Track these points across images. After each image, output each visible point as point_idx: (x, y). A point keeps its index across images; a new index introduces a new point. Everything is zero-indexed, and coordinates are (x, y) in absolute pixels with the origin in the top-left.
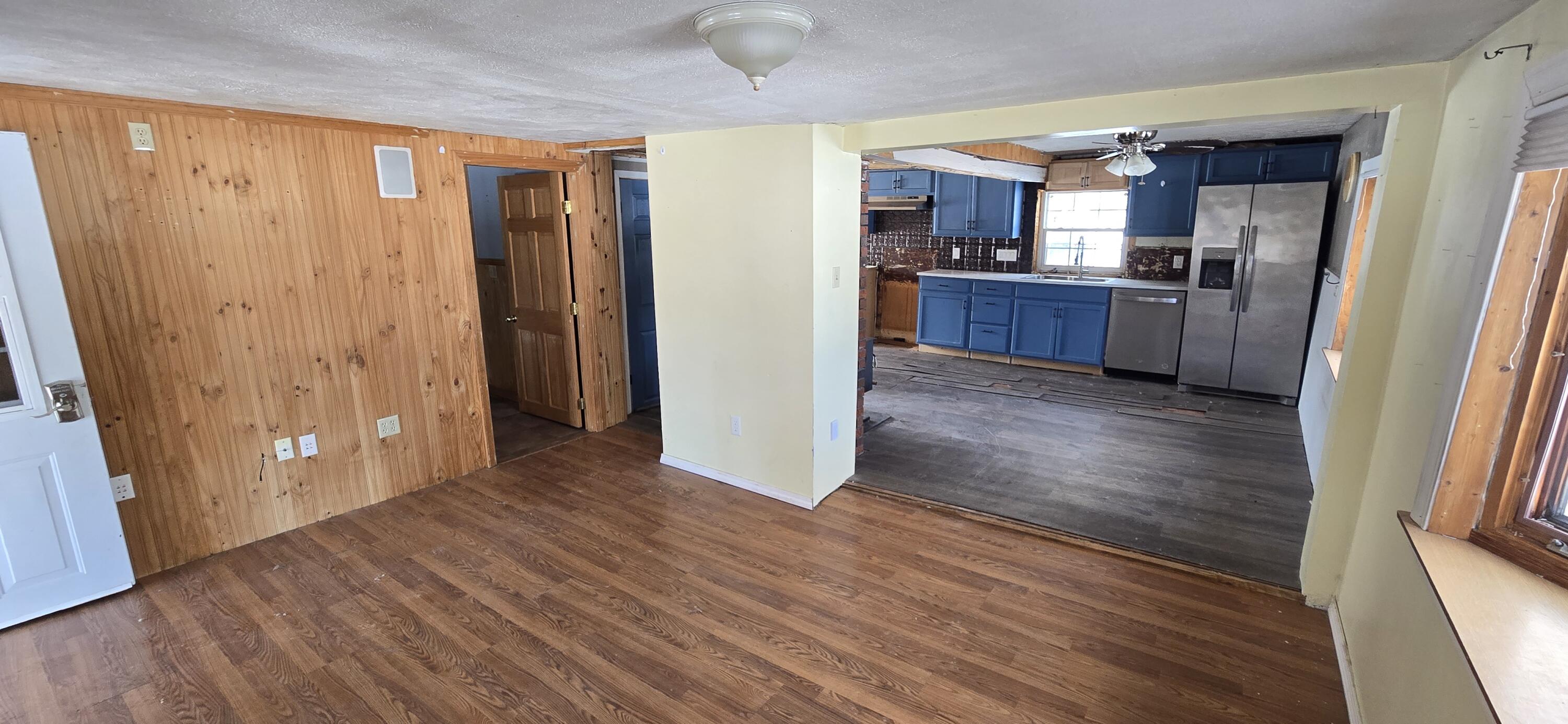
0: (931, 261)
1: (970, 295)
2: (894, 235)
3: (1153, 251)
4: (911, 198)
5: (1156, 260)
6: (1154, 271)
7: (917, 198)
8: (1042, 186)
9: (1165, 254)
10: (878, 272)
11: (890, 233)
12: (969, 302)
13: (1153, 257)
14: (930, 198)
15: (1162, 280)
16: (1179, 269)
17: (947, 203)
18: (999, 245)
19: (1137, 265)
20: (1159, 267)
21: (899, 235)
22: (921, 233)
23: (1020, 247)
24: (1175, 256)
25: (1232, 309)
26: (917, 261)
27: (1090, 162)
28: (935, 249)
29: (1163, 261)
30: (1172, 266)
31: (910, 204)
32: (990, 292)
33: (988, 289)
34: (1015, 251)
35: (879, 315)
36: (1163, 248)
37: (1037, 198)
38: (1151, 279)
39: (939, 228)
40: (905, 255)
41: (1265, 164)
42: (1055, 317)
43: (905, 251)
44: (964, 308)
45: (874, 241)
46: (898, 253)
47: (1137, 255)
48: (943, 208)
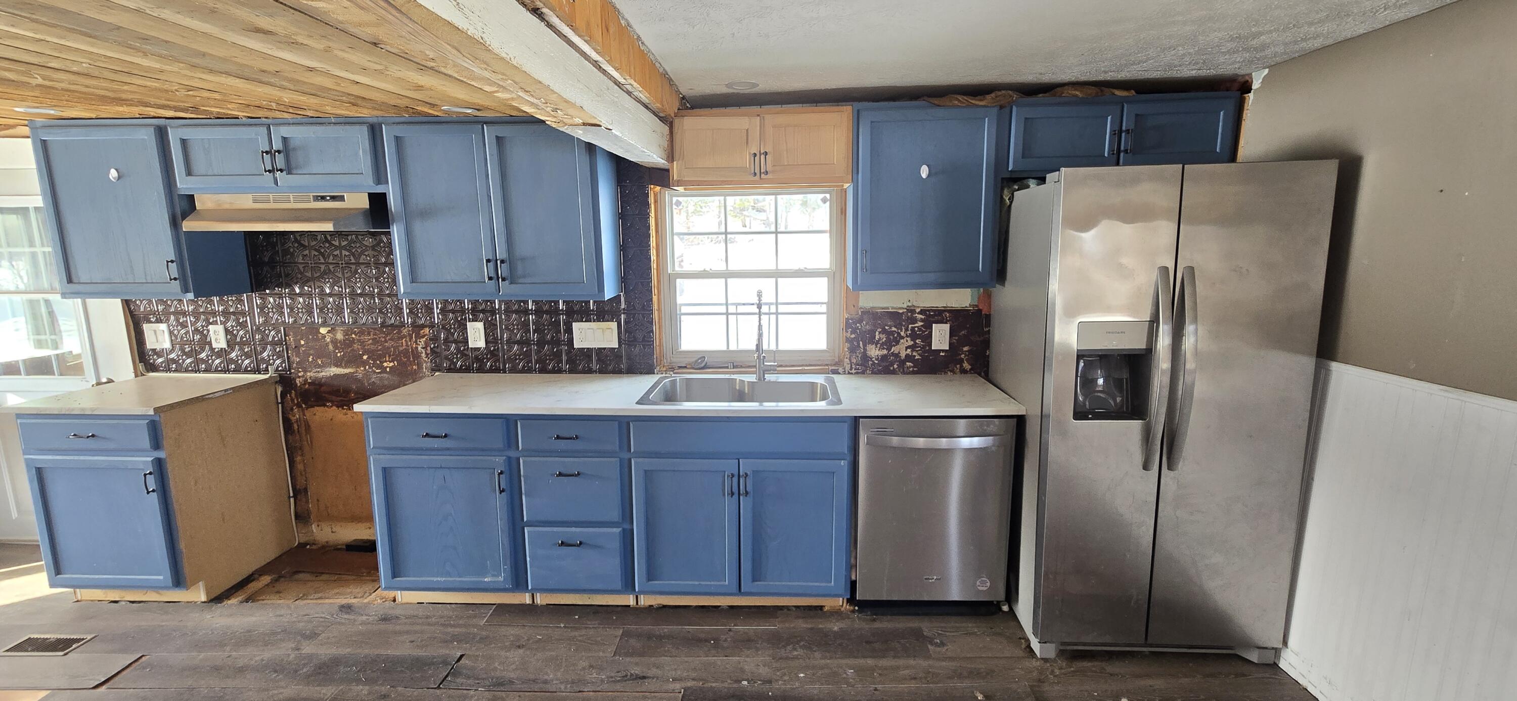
0: (417, 355)
1: (513, 454)
2: (310, 295)
3: (894, 316)
4: (323, 198)
5: (899, 334)
6: (897, 355)
7: (342, 198)
8: (661, 177)
9: (914, 321)
10: (279, 390)
11: (297, 291)
12: (512, 471)
13: (894, 329)
14: (378, 201)
15: (914, 373)
16: (943, 351)
17: (425, 214)
18: (575, 312)
19: (865, 346)
20: (907, 348)
21: (322, 295)
22: (381, 290)
23: (623, 317)
24: (934, 325)
25: (1146, 467)
26: (381, 357)
27: (767, 117)
28: (423, 326)
29: (913, 336)
30: (930, 345)
31: (322, 215)
32: (563, 444)
33: (558, 437)
34: (614, 325)
35: (299, 493)
36: (911, 310)
37: (647, 205)
38: (893, 372)
39: (413, 277)
40: (347, 343)
41: (1117, 133)
42: (732, 494)
43: (346, 333)
44: (501, 491)
45: (256, 311)
46: (328, 339)
47: (865, 326)
48: (418, 227)
